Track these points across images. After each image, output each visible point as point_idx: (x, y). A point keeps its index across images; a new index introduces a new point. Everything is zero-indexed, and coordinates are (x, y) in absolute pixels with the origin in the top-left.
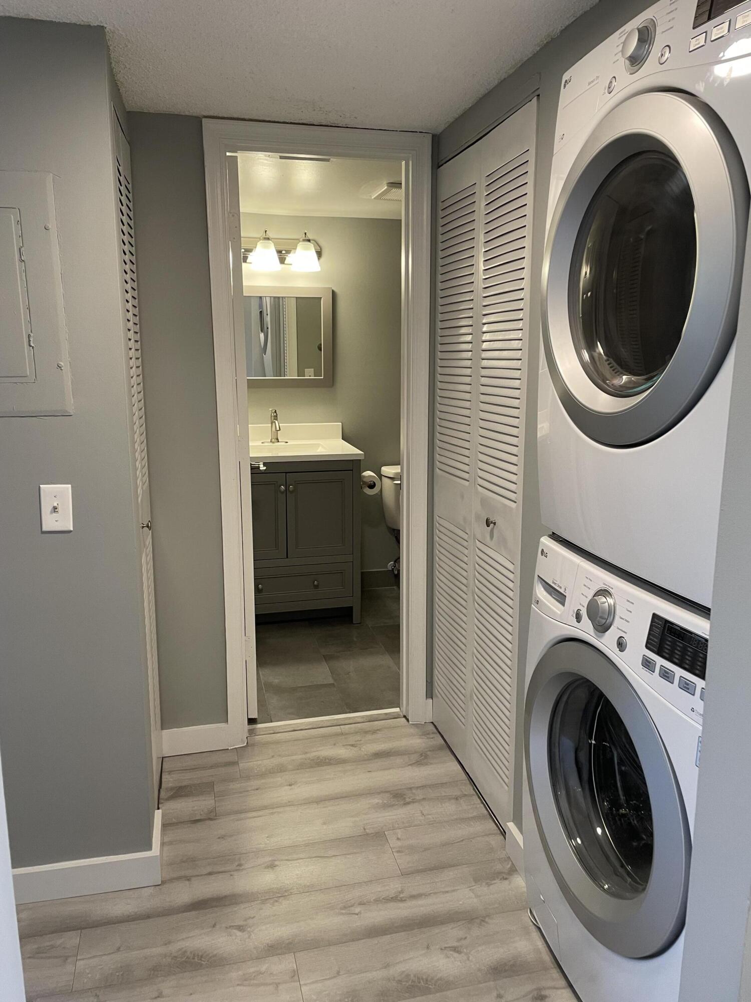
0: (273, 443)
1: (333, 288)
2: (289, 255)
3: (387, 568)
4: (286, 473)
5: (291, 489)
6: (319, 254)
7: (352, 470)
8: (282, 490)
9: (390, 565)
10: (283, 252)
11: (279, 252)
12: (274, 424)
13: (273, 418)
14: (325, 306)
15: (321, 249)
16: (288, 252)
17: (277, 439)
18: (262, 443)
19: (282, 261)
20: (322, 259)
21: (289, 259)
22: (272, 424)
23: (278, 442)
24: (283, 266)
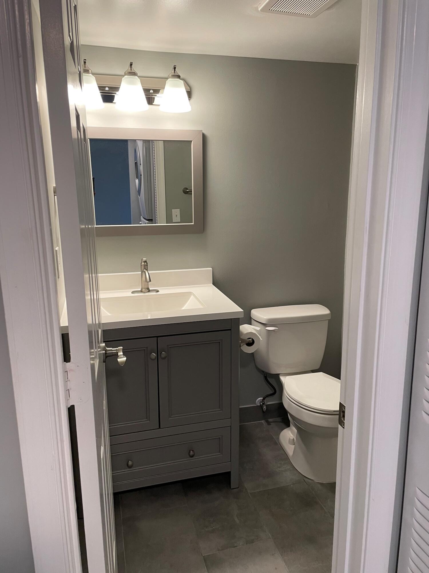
0: (144, 293)
1: (204, 132)
2: (158, 95)
3: (255, 403)
4: (157, 337)
5: (163, 356)
6: (190, 94)
7: (230, 330)
8: (153, 357)
9: (259, 400)
10: (151, 91)
11: (146, 91)
12: (144, 273)
13: (143, 267)
14: (195, 149)
15: (190, 89)
16: (157, 91)
17: (148, 289)
18: (133, 292)
19: (150, 101)
20: (192, 100)
21: (158, 99)
22: (142, 272)
23: (149, 291)
24: (151, 106)
